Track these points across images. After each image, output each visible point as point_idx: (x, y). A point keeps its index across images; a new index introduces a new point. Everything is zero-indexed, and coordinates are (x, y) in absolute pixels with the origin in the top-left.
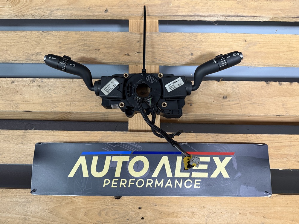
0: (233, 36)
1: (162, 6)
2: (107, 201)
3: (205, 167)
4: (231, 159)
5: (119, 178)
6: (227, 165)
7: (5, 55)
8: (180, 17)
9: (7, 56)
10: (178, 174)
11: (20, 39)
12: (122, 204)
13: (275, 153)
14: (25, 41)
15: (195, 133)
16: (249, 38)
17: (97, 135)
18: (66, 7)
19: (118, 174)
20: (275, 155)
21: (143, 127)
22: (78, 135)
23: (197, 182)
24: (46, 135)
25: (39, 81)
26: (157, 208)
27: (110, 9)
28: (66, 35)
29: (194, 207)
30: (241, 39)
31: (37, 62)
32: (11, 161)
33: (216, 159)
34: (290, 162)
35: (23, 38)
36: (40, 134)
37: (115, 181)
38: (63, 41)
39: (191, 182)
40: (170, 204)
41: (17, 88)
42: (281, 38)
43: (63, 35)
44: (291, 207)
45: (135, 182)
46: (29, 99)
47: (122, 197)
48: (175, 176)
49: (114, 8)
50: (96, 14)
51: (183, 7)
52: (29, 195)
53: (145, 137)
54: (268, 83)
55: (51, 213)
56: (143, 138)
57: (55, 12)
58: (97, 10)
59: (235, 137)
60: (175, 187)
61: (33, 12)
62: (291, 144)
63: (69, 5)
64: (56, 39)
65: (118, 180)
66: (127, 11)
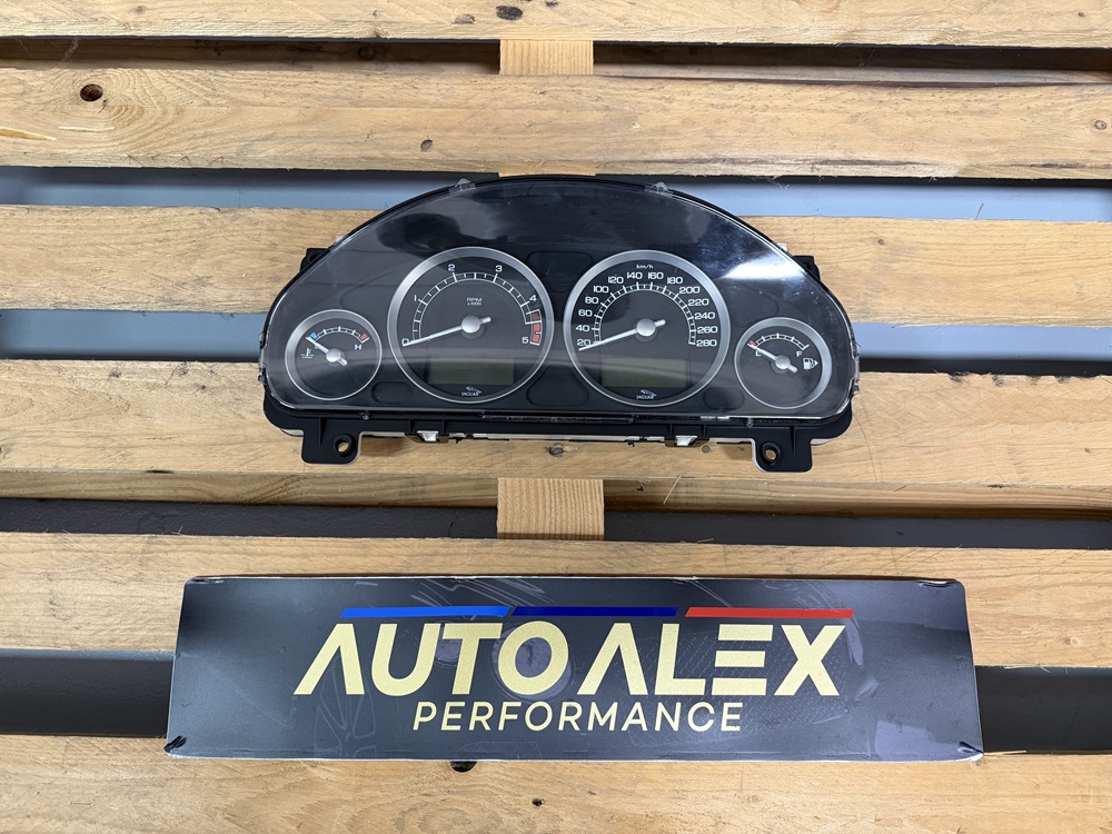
0: (841, 225)
1: (607, 129)
2: (424, 777)
3: (757, 659)
4: (843, 634)
5: (469, 700)
6: (830, 650)
7: (90, 285)
8: (667, 165)
9: (98, 288)
10: (667, 683)
11: (141, 233)
12: (477, 788)
13: (990, 611)
14: (156, 240)
15: (721, 546)
16: (892, 232)
17: (393, 550)
18: (294, 130)
19: (462, 683)
20: (990, 619)
21: (547, 523)
22: (330, 550)
23: (731, 711)
24: (223, 553)
25: (201, 372)
26: (597, 801)
27: (440, 137)
28: (295, 220)
29: (721, 799)
30: (866, 236)
31: (195, 308)
32: (101, 641)
33: (794, 633)
34: (1040, 642)
35: (151, 229)
36: (201, 547)
37: (453, 710)
38: (284, 241)
39: (712, 711)
40: (640, 788)
41: (128, 395)
42: (995, 233)
43: (286, 220)
44: (1049, 796)
45: (521, 711)
46: (166, 430)
47: (475, 763)
48: (658, 692)
49: (450, 134)
50: (393, 153)
51: (676, 133)
52: (158, 758)
53: (554, 557)
54: (960, 378)
55: (234, 822)
56: (549, 561)
57: (258, 146)
58: (396, 142)
59: (855, 557)
60: (658, 728)
61: (184, 145)
62: (1040, 579)
63: (304, 123)
64: (260, 235)
65: (462, 704)
66: (496, 147)
